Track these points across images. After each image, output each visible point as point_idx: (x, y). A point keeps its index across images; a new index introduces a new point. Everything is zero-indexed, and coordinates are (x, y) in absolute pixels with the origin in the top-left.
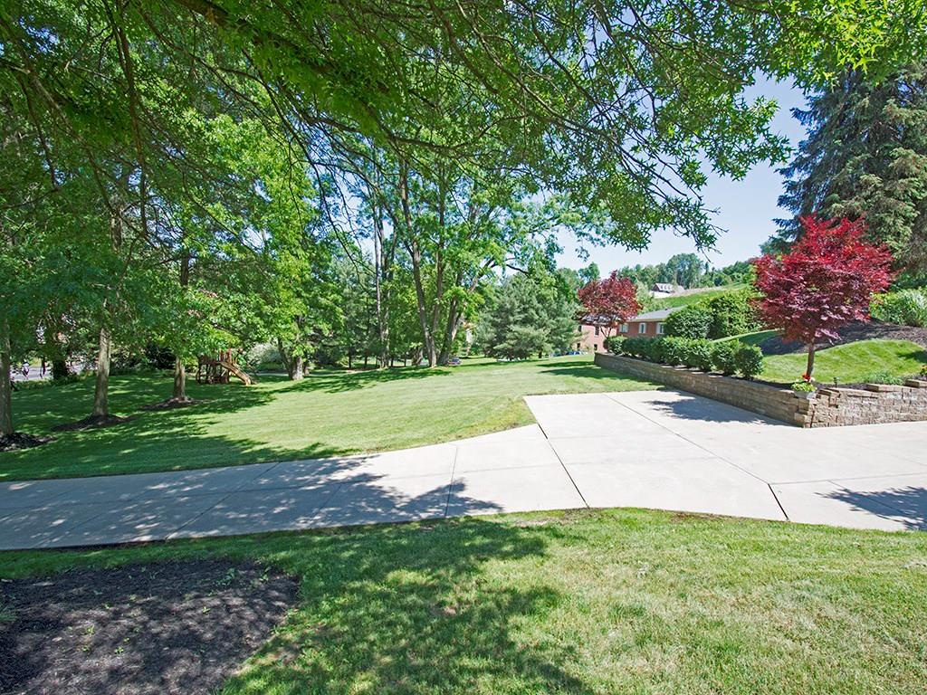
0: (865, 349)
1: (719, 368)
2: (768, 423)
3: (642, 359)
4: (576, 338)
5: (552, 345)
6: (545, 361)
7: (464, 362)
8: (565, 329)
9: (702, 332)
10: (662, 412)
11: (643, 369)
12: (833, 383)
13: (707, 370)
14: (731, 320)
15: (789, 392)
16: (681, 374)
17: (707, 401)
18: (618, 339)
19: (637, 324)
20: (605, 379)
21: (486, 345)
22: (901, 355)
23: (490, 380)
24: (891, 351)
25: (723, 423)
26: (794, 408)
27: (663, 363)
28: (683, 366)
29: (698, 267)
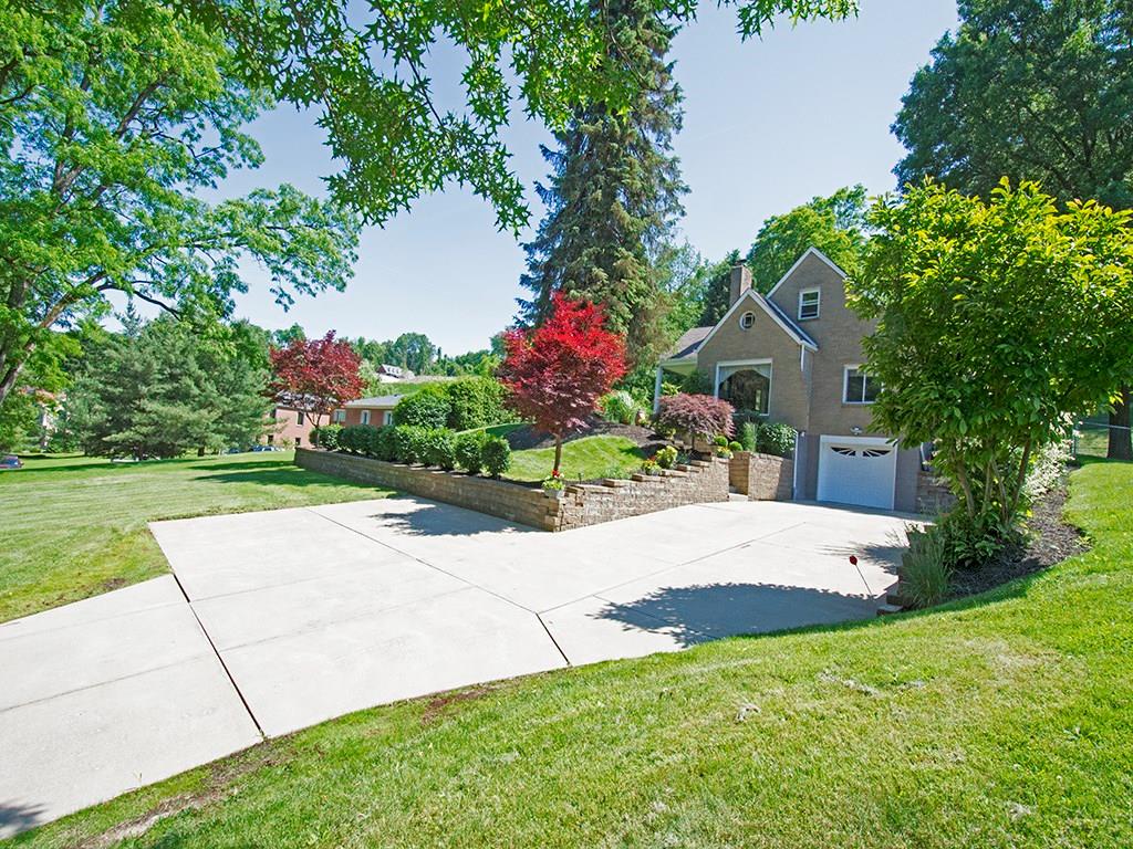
0: (594, 444)
1: (463, 466)
2: (520, 531)
3: (367, 456)
4: (267, 428)
5: (224, 437)
6: (209, 459)
7: (28, 464)
8: (248, 413)
9: (438, 423)
10: (396, 529)
11: (367, 470)
12: (578, 480)
13: (449, 468)
14: (470, 411)
15: (539, 491)
16: (418, 475)
17: (451, 509)
18: (332, 428)
19: (357, 411)
20: (310, 487)
21: (86, 435)
22: (622, 451)
23: (81, 496)
24: (614, 447)
25: (473, 535)
26: (545, 510)
27: (394, 460)
28: (419, 464)
29: (430, 351)
